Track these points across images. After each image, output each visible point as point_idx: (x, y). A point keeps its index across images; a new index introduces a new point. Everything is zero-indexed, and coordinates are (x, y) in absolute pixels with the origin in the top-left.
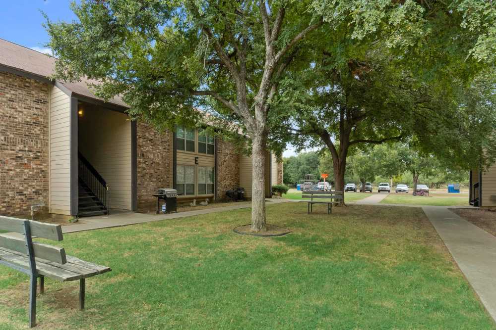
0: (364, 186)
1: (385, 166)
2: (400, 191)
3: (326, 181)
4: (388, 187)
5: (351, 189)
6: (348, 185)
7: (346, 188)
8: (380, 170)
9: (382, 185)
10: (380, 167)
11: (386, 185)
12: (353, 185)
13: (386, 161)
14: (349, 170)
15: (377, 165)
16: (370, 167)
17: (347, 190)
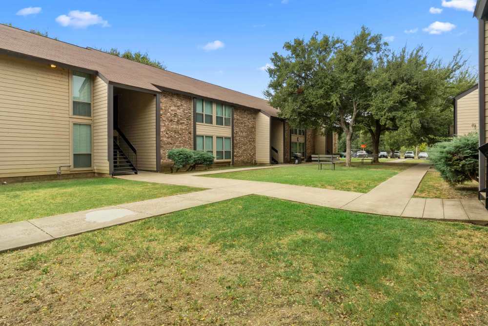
0: (393, 153)
1: (407, 140)
2: (421, 157)
3: (365, 150)
4: (412, 155)
5: (384, 156)
6: (382, 153)
7: (379, 155)
8: (404, 142)
9: (408, 153)
10: (404, 140)
11: (411, 153)
12: (385, 153)
13: (407, 136)
14: (382, 142)
15: (402, 139)
16: (397, 140)
17: (381, 157)
